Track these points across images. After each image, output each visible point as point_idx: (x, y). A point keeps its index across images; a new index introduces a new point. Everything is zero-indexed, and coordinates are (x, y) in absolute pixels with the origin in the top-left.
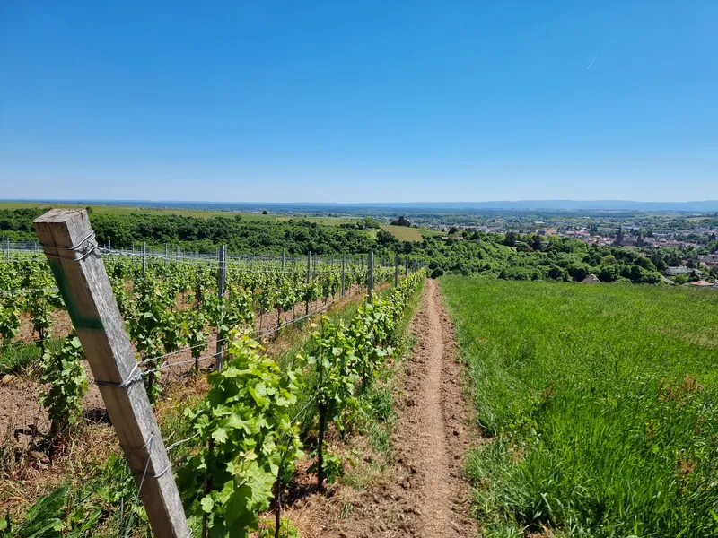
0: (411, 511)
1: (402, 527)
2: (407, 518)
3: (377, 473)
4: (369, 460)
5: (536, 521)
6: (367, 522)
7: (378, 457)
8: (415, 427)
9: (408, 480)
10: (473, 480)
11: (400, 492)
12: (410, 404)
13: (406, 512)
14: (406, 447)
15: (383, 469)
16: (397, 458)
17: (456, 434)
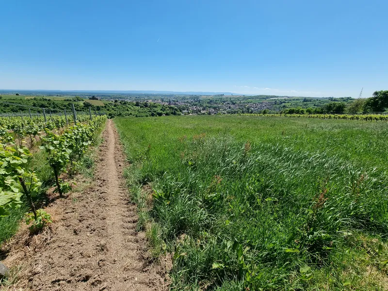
0: (103, 192)
1: (100, 198)
2: (101, 195)
3: (89, 184)
4: (84, 182)
6: (85, 201)
7: (89, 180)
8: (104, 167)
9: (102, 184)
10: (126, 177)
11: (99, 188)
12: (102, 160)
13: (101, 193)
14: (101, 174)
15: (90, 183)
16: (97, 178)
17: (120, 165)
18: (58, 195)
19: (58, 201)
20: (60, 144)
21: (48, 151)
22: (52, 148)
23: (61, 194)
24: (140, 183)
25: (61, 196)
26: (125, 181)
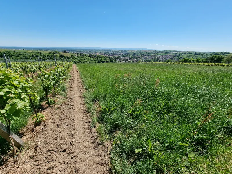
2: (71, 107)
3: (64, 101)
4: (61, 99)
5: (96, 100)
6: (62, 110)
7: (64, 98)
8: (72, 91)
9: (71, 101)
10: (84, 97)
11: (70, 103)
12: (71, 87)
13: (71, 106)
14: (70, 95)
15: (65, 100)
16: (68, 97)
17: (81, 91)
18: (47, 105)
19: (48, 109)
20: (48, 77)
21: (42, 80)
22: (44, 79)
23: (49, 105)
24: (92, 101)
25: (49, 106)
26: (84, 100)
